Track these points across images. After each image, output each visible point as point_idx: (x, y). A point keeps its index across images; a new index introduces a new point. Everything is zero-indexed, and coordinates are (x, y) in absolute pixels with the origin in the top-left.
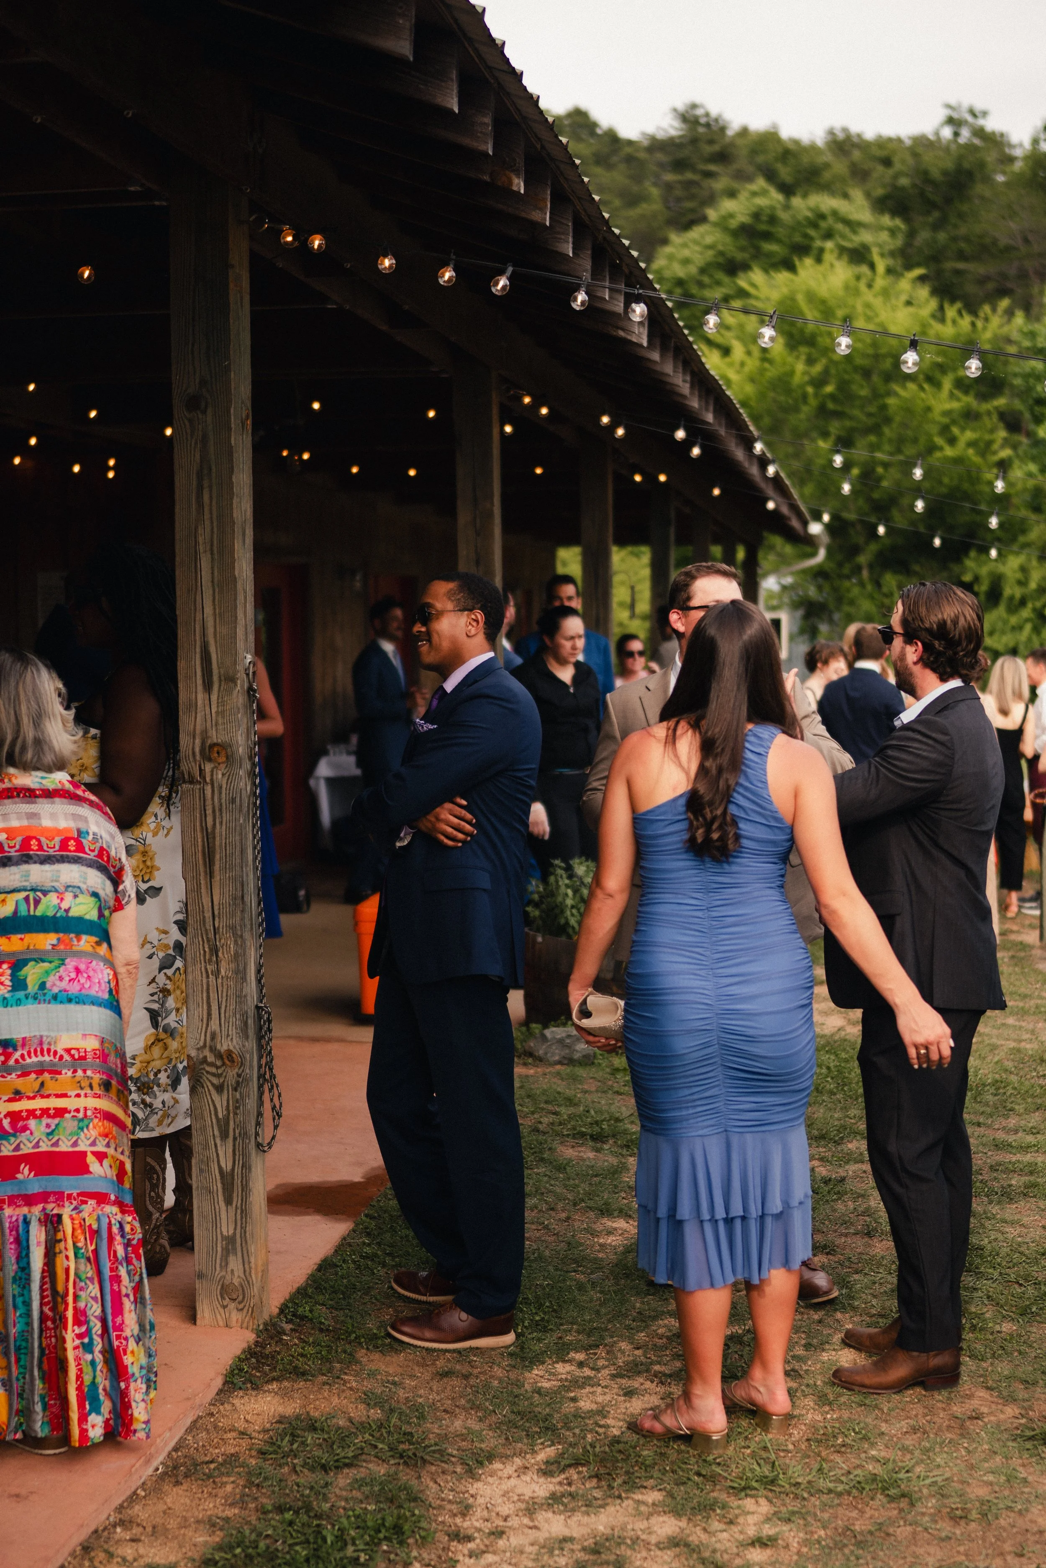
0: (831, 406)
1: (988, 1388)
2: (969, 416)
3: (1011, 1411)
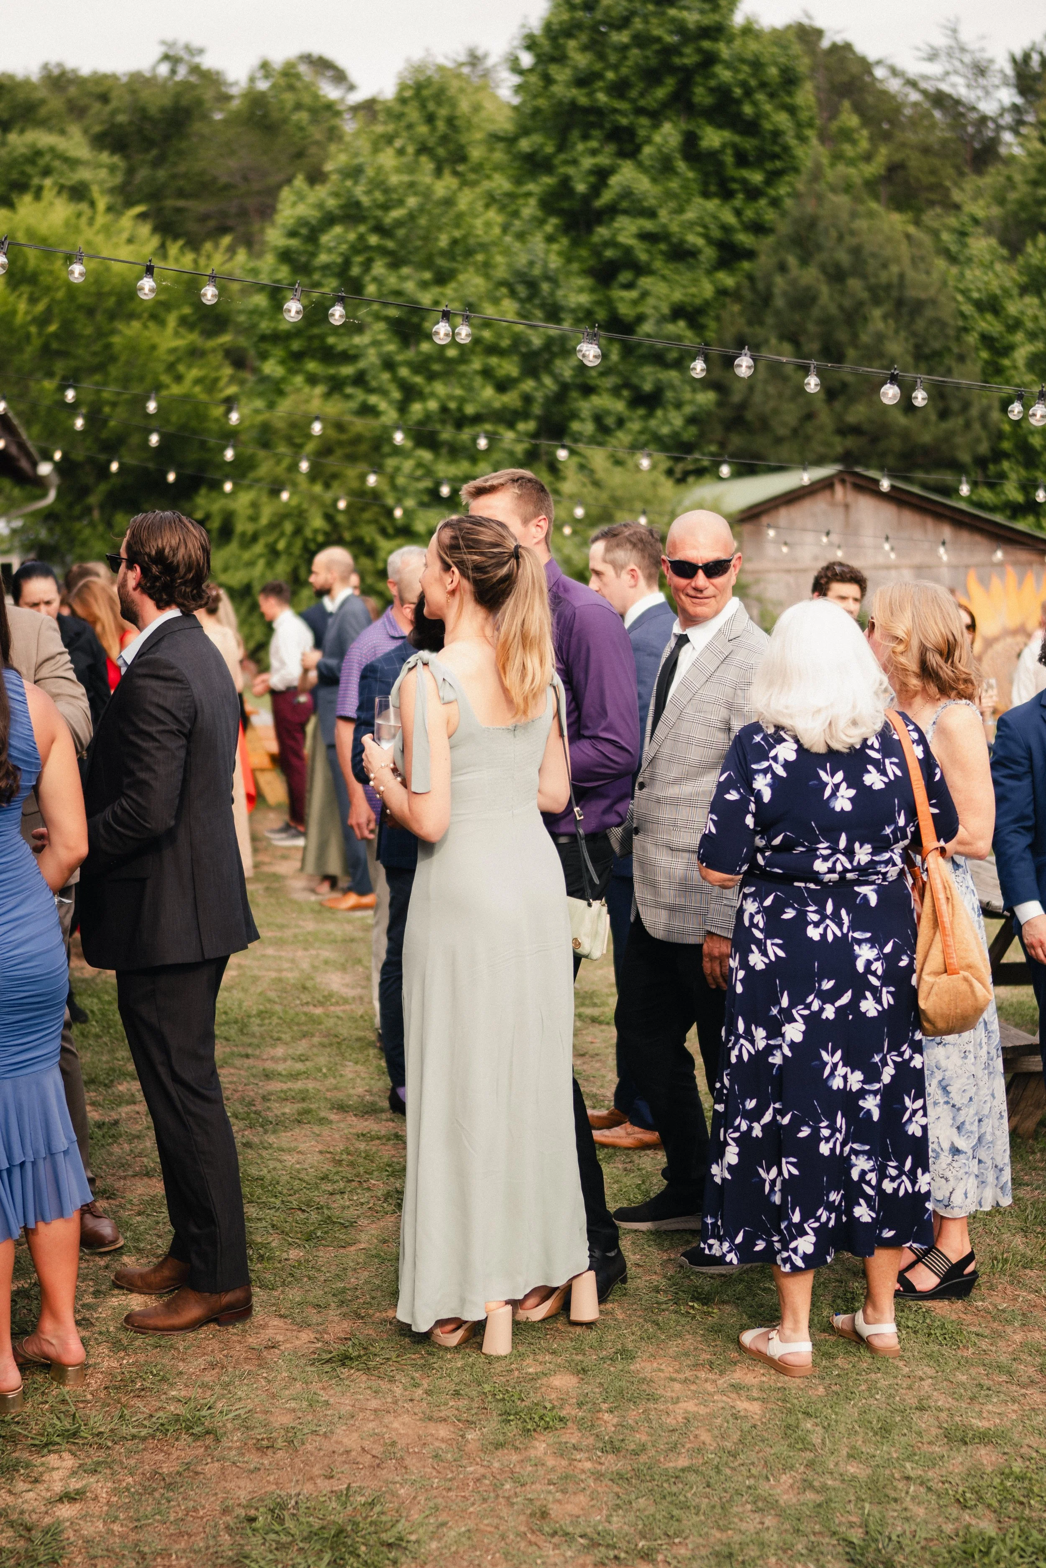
0: (55, 345)
1: (281, 1316)
2: (194, 354)
3: (306, 1336)
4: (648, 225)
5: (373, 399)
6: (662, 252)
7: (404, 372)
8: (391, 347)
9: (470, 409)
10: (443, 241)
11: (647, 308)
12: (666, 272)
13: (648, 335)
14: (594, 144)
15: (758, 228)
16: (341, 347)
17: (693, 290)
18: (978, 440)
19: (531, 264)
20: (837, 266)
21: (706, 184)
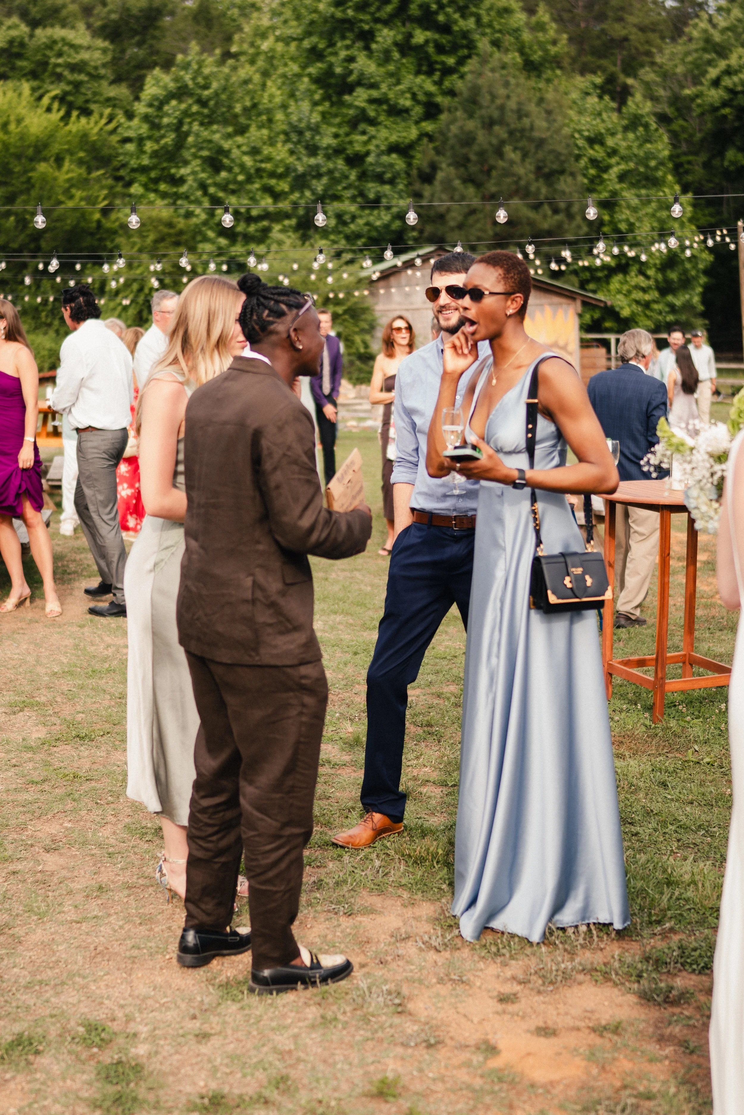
4: (375, 94)
5: (192, 207)
6: (384, 111)
7: (212, 190)
8: (203, 175)
9: (254, 213)
10: (238, 108)
11: (371, 147)
12: (387, 123)
13: (371, 164)
14: (348, 42)
15: (452, 93)
16: (178, 176)
17: (404, 134)
18: (579, 227)
19: (300, 120)
20: (491, 118)
21: (420, 65)
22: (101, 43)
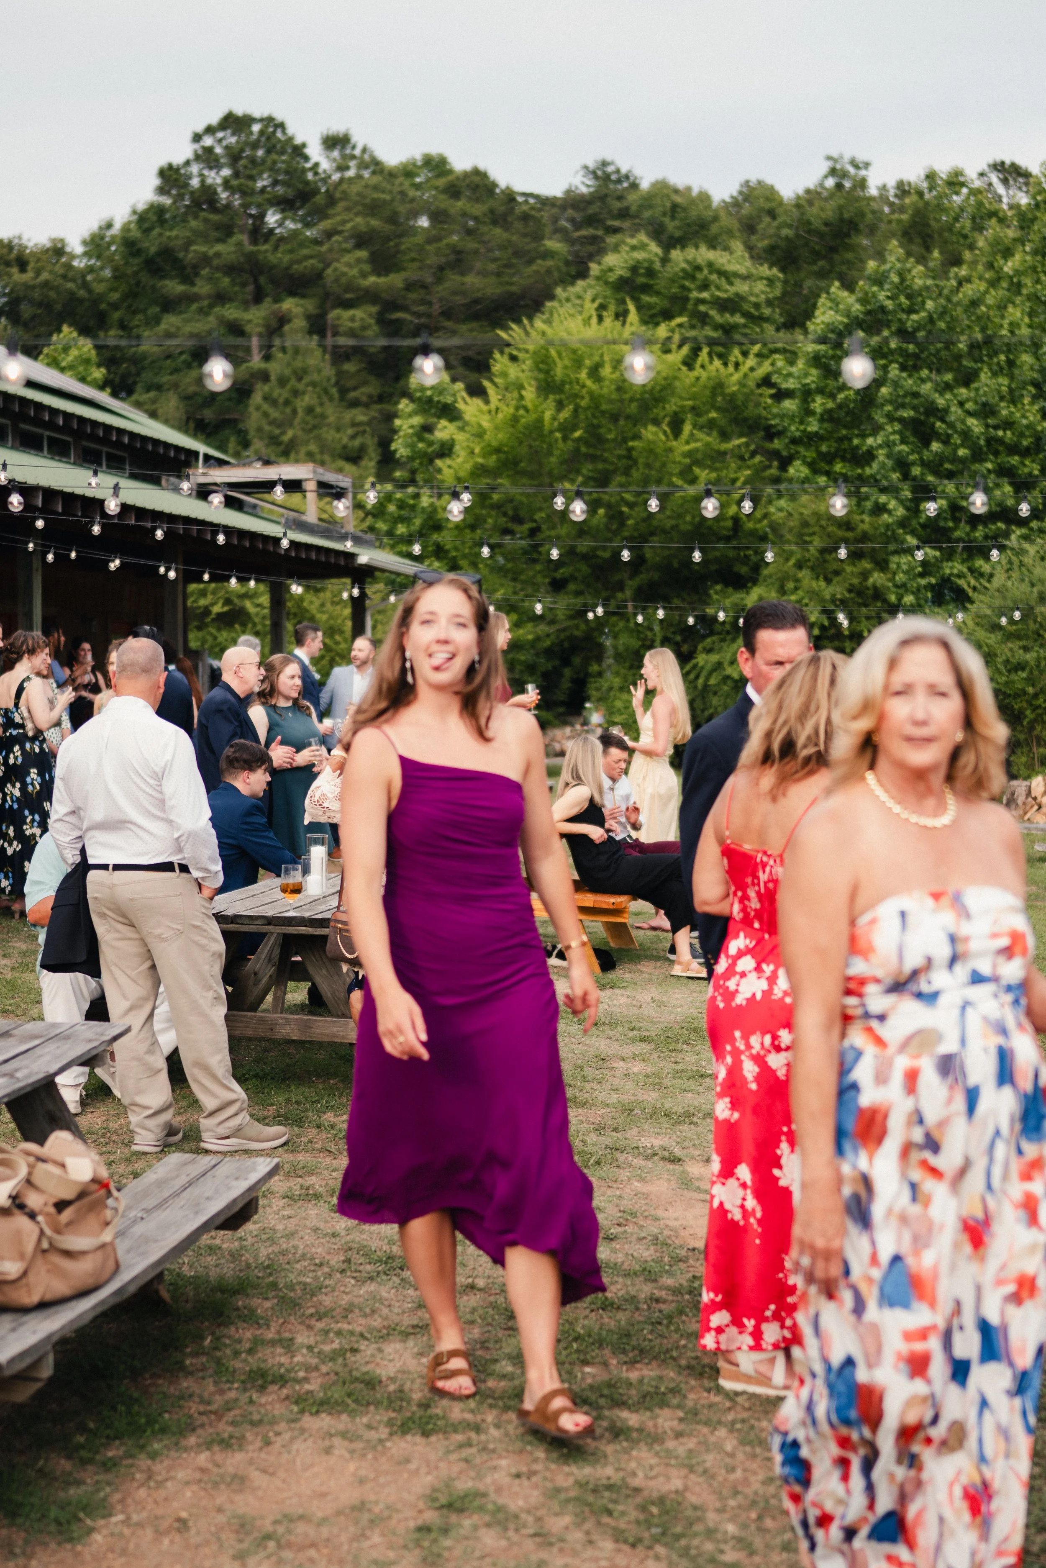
0: (583, 449)
2: (711, 456)
8: (903, 448)
10: (962, 344)
16: (863, 449)
22: (765, 270)
